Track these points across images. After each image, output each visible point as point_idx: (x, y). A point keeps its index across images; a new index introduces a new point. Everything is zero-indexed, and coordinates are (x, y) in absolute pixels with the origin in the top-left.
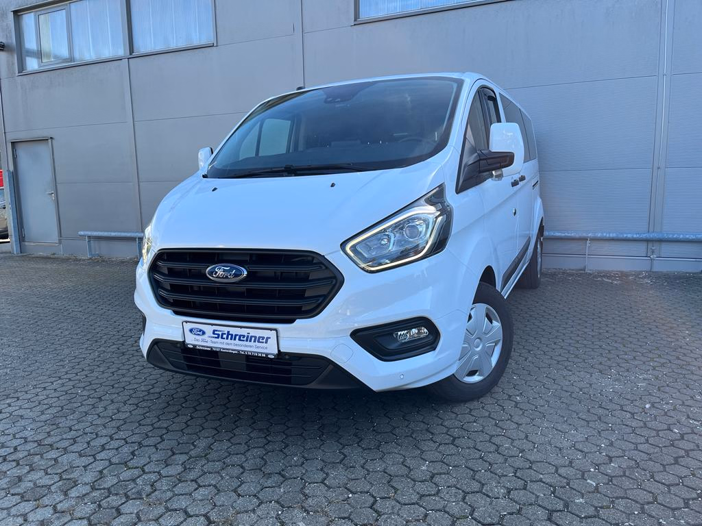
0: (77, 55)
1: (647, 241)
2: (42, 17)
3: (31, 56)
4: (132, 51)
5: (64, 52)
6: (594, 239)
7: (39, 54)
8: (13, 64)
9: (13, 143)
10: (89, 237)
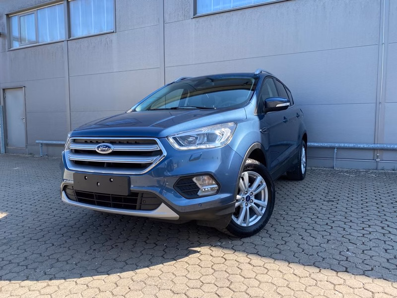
0: (40, 40)
1: (374, 149)
2: (22, 18)
3: (16, 41)
4: (70, 36)
5: (34, 38)
6: (339, 148)
7: (20, 40)
8: (5, 44)
9: (4, 90)
10: (42, 144)
